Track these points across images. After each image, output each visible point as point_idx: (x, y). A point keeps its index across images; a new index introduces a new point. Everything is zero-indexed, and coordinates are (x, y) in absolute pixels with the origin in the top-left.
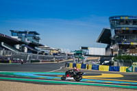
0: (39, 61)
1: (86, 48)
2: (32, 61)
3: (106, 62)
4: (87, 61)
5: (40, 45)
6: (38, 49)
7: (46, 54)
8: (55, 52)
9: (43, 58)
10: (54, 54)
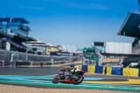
0: (29, 64)
1: (102, 44)
2: (18, 64)
3: (133, 64)
4: (103, 64)
5: (30, 40)
6: (27, 45)
7: (39, 53)
8: (53, 50)
9: (35, 59)
10: (52, 54)
